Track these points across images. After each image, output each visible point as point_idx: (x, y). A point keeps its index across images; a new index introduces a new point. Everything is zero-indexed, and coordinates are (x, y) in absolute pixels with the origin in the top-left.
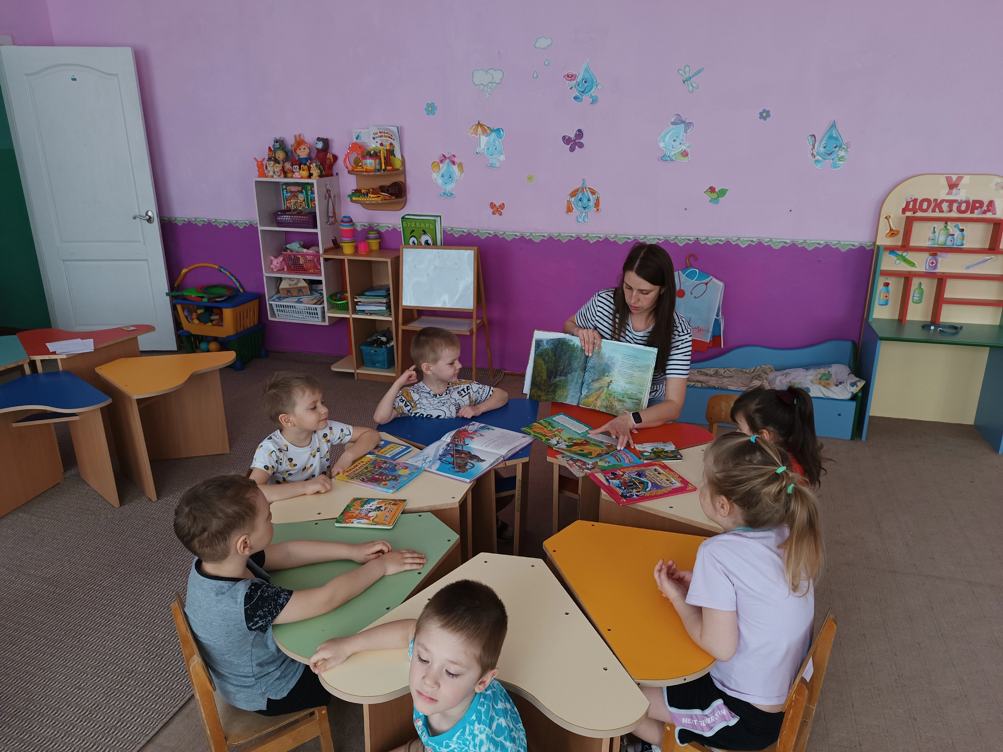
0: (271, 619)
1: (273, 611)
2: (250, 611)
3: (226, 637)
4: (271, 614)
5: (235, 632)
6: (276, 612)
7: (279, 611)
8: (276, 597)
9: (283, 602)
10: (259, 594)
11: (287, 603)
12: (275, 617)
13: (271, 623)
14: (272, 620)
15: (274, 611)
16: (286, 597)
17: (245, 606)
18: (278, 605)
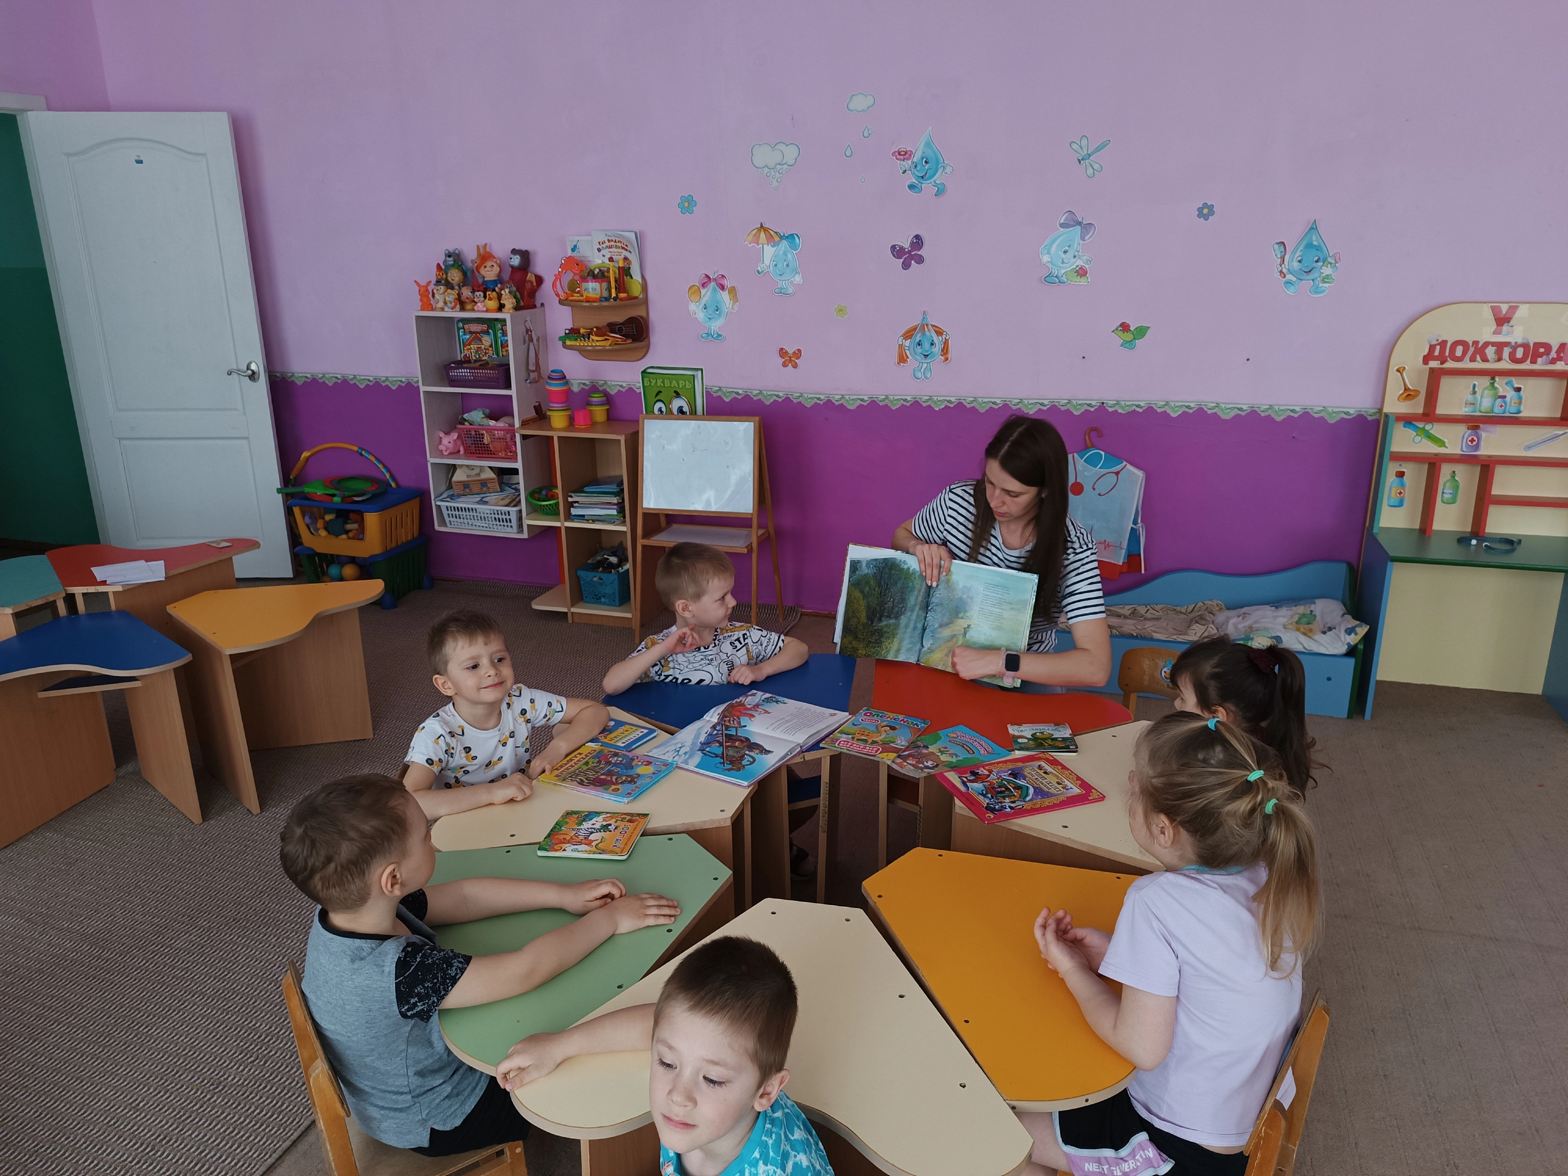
0: (436, 1000)
1: (439, 987)
2: (403, 987)
3: (367, 1028)
4: (436, 991)
5: (381, 1021)
6: (444, 989)
7: (450, 988)
8: (445, 966)
9: (456, 974)
10: (418, 960)
11: (462, 975)
12: (443, 997)
13: (436, 1006)
14: (438, 1001)
15: (441, 987)
16: (460, 965)
17: (396, 979)
18: (448, 978)
